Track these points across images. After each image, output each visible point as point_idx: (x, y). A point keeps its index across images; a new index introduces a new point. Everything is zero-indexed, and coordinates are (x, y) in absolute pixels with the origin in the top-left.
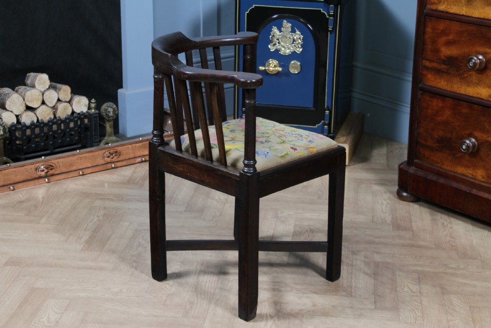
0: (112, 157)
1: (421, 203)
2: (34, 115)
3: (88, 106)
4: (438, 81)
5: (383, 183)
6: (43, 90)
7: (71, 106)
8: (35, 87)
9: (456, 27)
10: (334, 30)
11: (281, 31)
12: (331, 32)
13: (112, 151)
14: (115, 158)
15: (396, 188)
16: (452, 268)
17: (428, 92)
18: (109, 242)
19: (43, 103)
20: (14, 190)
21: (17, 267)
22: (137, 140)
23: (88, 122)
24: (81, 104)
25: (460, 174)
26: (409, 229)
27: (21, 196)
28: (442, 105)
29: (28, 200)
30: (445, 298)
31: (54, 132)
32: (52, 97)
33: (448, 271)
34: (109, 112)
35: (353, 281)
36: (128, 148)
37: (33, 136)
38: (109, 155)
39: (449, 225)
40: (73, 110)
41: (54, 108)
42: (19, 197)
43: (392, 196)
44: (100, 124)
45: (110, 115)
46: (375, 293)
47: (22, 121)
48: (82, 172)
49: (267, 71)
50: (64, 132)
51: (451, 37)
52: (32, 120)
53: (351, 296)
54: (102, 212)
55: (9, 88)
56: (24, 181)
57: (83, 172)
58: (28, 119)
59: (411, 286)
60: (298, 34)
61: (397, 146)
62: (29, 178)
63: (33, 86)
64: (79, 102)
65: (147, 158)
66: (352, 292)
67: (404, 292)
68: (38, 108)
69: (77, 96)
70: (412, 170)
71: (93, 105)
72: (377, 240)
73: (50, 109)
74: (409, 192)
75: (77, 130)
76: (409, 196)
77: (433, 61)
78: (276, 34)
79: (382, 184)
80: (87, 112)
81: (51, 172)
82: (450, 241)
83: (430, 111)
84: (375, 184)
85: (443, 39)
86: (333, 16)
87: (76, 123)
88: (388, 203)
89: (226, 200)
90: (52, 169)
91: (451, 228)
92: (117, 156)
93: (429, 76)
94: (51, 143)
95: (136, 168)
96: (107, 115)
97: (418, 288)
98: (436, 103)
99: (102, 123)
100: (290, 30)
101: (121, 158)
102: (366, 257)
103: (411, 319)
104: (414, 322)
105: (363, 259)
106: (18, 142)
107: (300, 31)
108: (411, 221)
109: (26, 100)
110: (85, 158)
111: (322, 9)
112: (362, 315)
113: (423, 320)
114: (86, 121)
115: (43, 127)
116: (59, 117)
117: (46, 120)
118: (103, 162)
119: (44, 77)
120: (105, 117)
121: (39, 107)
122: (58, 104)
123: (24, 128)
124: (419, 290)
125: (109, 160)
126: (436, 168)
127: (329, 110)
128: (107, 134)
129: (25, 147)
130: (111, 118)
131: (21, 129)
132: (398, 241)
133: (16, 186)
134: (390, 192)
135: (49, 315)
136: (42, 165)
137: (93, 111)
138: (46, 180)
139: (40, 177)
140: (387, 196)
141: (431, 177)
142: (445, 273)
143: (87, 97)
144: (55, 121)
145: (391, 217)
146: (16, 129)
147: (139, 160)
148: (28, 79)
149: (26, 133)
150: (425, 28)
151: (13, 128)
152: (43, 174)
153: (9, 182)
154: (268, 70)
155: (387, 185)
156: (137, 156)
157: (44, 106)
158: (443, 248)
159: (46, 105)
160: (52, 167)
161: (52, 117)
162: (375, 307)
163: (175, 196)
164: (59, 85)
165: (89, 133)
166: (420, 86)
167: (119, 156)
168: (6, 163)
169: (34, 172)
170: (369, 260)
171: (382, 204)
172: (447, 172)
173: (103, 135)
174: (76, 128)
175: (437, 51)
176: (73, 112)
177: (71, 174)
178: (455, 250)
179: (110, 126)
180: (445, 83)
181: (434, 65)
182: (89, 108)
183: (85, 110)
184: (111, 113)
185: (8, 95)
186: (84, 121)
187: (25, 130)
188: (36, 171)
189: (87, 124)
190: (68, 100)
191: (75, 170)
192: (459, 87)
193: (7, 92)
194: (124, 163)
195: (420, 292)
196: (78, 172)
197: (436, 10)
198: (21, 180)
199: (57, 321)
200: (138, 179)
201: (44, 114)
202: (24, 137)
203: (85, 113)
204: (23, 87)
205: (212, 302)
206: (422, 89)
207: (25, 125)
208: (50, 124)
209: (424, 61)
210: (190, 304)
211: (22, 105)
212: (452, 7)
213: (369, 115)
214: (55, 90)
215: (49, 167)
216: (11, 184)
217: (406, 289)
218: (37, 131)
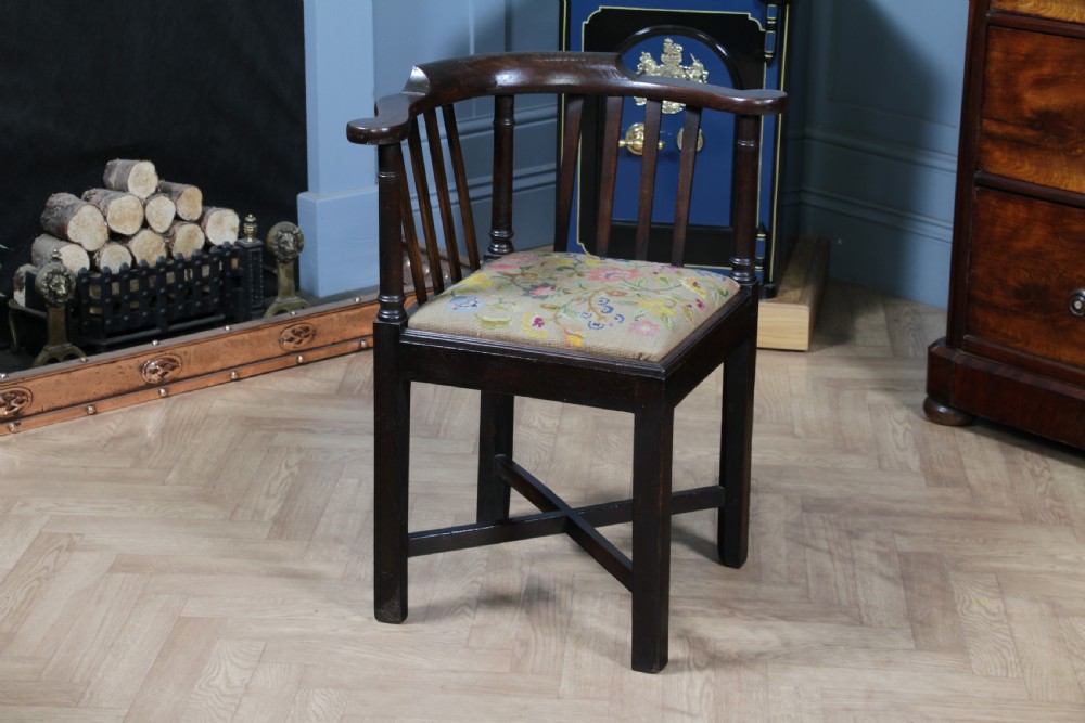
0: (298, 339)
1: (978, 428)
2: (126, 251)
3: (237, 230)
4: (1018, 164)
5: (889, 387)
6: (144, 196)
7: (204, 231)
8: (127, 190)
9: (1057, 47)
10: (777, 59)
11: (659, 62)
12: (770, 62)
13: (297, 328)
14: (305, 341)
15: (922, 396)
16: (1067, 563)
17: (993, 188)
18: (323, 520)
19: (145, 225)
20: (95, 413)
21: (137, 575)
22: (350, 302)
23: (239, 264)
24: (224, 227)
25: (1068, 363)
26: (961, 482)
27: (113, 426)
28: (1026, 216)
29: (131, 434)
30: (1062, 624)
31: (170, 288)
32: (162, 210)
33: (1058, 568)
34: (286, 242)
35: (860, 592)
36: (332, 319)
37: (126, 297)
38: (292, 335)
39: (1046, 473)
40: (206, 239)
41: (168, 235)
42: (111, 429)
43: (912, 415)
44: (264, 271)
45: (287, 248)
46: (910, 617)
47: (102, 266)
48: (235, 373)
49: (630, 149)
50: (189, 286)
51: (1046, 70)
52: (123, 262)
53: (862, 624)
54: (294, 459)
55: (70, 192)
56: (115, 395)
57: (237, 374)
58: (114, 259)
59: (985, 601)
60: (697, 68)
61: (906, 309)
62: (126, 388)
63: (123, 189)
64: (219, 222)
65: (371, 341)
66: (861, 617)
67: (973, 613)
68: (134, 235)
69: (214, 209)
70: (959, 356)
71: (250, 229)
72: (897, 507)
73: (160, 239)
74: (951, 404)
75: (218, 283)
76: (952, 413)
77: (1007, 123)
78: (650, 67)
79: (887, 390)
80: (237, 243)
81: (171, 374)
82: (1052, 507)
83: (998, 229)
84: (872, 389)
85: (1030, 74)
86: (774, 27)
87: (214, 266)
88: (907, 429)
89: (558, 427)
90: (173, 368)
91: (1051, 479)
92: (307, 339)
93: (997, 154)
94: (162, 311)
95: (350, 363)
96: (281, 249)
97: (1001, 604)
98: (1014, 212)
99: (268, 268)
100: (680, 60)
101: (318, 342)
102: (878, 543)
103: (996, 668)
104: (1004, 675)
105: (872, 546)
106: (92, 311)
107: (701, 62)
108: (963, 467)
109: (108, 217)
110: (243, 342)
111: (749, 14)
112: (889, 662)
113: (1023, 672)
114: (235, 262)
115: (146, 277)
116: (180, 254)
117: (153, 261)
118: (279, 351)
119: (147, 168)
120: (276, 253)
121: (138, 233)
122: (176, 227)
123: (107, 280)
124: (1002, 609)
125: (290, 346)
126: (1012, 351)
127: (764, 232)
128: (280, 291)
129: (108, 322)
130: (290, 257)
131: (100, 282)
132: (941, 509)
133: (98, 404)
134: (908, 406)
135: (227, 673)
136: (152, 360)
137: (250, 240)
138: (162, 391)
139: (150, 386)
140: (902, 414)
141: (1003, 371)
142: (1053, 573)
143: (236, 211)
144: (171, 263)
145: (917, 457)
146: (91, 282)
147: (355, 345)
148: (109, 175)
149: (111, 290)
150: (987, 50)
151: (84, 280)
152: (155, 377)
153: (85, 397)
154: (633, 147)
155: (898, 391)
156: (347, 338)
157: (146, 232)
158: (1041, 522)
159: (151, 229)
160: (175, 364)
161: (164, 254)
162: (916, 646)
163: (446, 421)
164: (176, 187)
165: (240, 289)
166: (976, 175)
167: (312, 339)
168: (72, 356)
169: (137, 373)
170: (887, 549)
171: (895, 431)
172: (1039, 359)
173: (272, 292)
174: (215, 279)
175: (1014, 100)
176: (208, 245)
177: (212, 380)
178: (1066, 524)
179: (287, 273)
180: (1034, 168)
181: (1010, 129)
182: (242, 234)
183: (232, 238)
184: (291, 244)
185: (71, 209)
186: (230, 264)
187: (109, 284)
188: (141, 371)
189: (236, 271)
190: (196, 218)
191: (222, 370)
192: (1064, 177)
193: (68, 203)
194: (322, 353)
195: (1005, 612)
196: (227, 373)
197: (1013, 13)
198: (110, 392)
199: (247, 686)
200: (358, 387)
201: (148, 249)
202: (108, 301)
203: (232, 246)
204: (101, 191)
205: (568, 640)
206: (979, 183)
207: (108, 273)
208: (162, 270)
209: (985, 122)
210: (522, 645)
211: (102, 230)
212: (1049, 4)
213: (840, 242)
214: (170, 198)
215: (169, 364)
216: (88, 402)
217: (975, 608)
218: (134, 285)
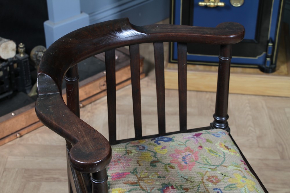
3: (15, 50)
23: (18, 66)
34: (40, 56)
48: (18, 134)
71: (22, 50)
80: (15, 57)
96: (37, 60)
114: (15, 65)
137: (22, 55)
143: (14, 42)
165: (19, 77)
177: (7, 140)
183: (12, 55)
186: (13, 67)
189: (17, 70)
191: (11, 134)
196: (14, 135)
203: (13, 59)
